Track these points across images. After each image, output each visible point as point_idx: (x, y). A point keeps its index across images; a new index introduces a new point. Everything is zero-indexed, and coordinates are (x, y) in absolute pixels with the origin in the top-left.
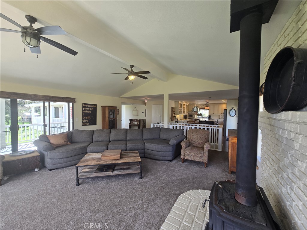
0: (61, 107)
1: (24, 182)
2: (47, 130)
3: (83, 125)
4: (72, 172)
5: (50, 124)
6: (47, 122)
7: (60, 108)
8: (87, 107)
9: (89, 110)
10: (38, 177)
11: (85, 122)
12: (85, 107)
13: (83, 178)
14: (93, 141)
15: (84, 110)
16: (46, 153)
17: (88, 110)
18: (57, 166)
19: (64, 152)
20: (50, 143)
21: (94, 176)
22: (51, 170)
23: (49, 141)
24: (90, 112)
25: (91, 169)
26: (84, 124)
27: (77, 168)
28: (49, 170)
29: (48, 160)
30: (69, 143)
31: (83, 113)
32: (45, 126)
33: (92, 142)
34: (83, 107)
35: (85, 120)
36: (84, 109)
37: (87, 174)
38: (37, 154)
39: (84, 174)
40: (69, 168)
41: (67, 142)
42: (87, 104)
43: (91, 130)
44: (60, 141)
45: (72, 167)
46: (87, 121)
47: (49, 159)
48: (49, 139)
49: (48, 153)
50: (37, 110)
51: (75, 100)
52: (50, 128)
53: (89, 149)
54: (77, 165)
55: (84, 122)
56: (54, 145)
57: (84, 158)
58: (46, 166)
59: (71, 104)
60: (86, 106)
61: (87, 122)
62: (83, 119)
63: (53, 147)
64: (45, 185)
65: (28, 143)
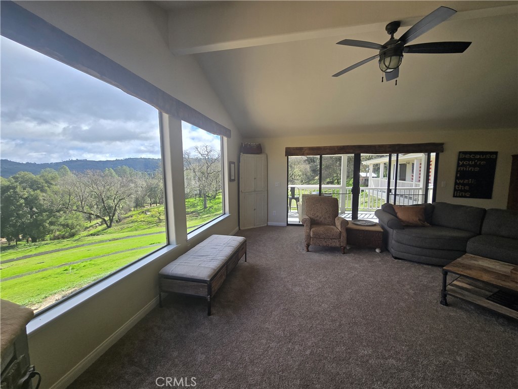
0: (409, 163)
1: (364, 260)
2: (392, 197)
3: (457, 197)
4: (431, 276)
5: (396, 190)
6: (392, 187)
7: (408, 165)
8: (470, 159)
9: (475, 166)
10: (380, 261)
11: (461, 191)
12: (464, 159)
13: (457, 297)
14: (483, 232)
15: (462, 166)
16: (390, 231)
17: (470, 166)
18: (406, 256)
19: (418, 237)
20: (397, 217)
21: (485, 305)
22: (396, 258)
23: (396, 213)
24: (477, 169)
25: (477, 287)
26: (457, 193)
27: (445, 273)
28: (393, 257)
29: (393, 242)
30: (426, 224)
31: (457, 172)
32: (389, 191)
33: (480, 234)
34: (459, 159)
35: (460, 186)
36: (461, 163)
37: (466, 293)
38: (379, 229)
39: (459, 291)
40: (425, 266)
41: (424, 222)
42: (470, 153)
43: (478, 208)
44: (413, 218)
45: (430, 267)
46: (467, 188)
47: (395, 241)
48: (396, 211)
49: (395, 231)
50: (376, 169)
51: (442, 147)
52: (395, 195)
53: (470, 245)
54: (444, 268)
55: (459, 190)
56: (402, 221)
57: (459, 260)
58: (389, 249)
59: (433, 155)
60: (467, 156)
61: (465, 191)
62: (456, 183)
63: (402, 225)
64: (389, 276)
65: (366, 213)
